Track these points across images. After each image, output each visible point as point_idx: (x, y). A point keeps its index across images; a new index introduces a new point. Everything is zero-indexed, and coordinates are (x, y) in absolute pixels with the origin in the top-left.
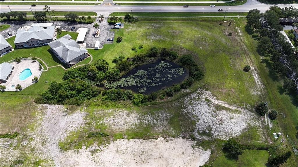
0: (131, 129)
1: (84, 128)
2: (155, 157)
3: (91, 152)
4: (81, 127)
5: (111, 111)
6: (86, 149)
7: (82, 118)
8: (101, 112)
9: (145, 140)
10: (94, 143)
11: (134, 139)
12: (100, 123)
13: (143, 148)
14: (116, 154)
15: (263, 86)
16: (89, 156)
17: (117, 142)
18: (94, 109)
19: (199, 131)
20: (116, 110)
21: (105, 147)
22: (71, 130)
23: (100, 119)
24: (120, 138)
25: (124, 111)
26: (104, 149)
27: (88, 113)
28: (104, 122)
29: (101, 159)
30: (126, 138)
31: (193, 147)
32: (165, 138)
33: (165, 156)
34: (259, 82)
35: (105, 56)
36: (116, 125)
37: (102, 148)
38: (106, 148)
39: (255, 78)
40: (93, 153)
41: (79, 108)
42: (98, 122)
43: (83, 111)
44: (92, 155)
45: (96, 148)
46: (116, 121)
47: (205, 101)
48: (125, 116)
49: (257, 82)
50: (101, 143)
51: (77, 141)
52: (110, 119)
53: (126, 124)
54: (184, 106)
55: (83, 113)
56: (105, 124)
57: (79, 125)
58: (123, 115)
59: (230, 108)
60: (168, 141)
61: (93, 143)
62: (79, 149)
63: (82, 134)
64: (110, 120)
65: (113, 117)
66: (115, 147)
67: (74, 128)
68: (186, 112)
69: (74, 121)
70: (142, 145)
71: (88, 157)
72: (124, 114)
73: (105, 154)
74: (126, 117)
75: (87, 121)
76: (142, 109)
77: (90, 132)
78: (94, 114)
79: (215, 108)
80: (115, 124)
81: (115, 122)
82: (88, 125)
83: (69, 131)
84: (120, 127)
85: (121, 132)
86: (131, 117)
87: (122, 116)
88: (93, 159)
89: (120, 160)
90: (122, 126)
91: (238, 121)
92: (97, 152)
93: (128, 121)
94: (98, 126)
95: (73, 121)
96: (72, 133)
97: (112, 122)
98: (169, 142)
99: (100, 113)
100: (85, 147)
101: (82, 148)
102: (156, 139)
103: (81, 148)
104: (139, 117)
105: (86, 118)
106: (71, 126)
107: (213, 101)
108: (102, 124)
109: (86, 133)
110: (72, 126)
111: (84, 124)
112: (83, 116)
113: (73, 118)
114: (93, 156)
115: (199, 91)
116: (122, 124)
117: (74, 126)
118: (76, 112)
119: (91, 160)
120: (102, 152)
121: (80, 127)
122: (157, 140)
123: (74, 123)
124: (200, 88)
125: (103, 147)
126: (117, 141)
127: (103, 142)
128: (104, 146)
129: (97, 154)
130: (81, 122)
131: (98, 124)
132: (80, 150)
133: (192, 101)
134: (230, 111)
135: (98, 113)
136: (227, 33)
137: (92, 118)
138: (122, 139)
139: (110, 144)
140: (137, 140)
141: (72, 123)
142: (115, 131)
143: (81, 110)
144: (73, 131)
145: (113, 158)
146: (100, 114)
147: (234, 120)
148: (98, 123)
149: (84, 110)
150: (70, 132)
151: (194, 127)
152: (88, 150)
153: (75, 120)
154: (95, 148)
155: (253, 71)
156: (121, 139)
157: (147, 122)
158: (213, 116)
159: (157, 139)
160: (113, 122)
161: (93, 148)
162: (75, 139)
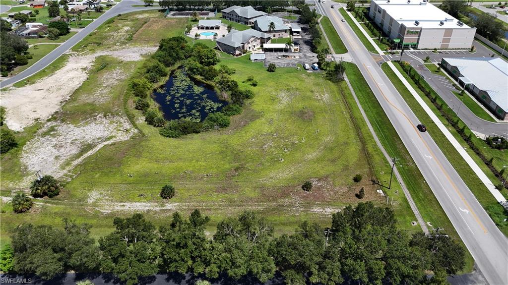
15: (107, 211)
19: (59, 126)
31: (36, 120)
34: (122, 208)
39: (138, 204)
47: (111, 135)
49: (122, 204)
54: (109, 115)
59: (80, 159)
68: (98, 117)
79: (90, 143)
91: (47, 163)
115: (132, 130)
133: (117, 123)
134: (74, 157)
136: (315, 183)
147: (52, 159)
151: (68, 122)
155: (162, 205)
158: (76, 140)
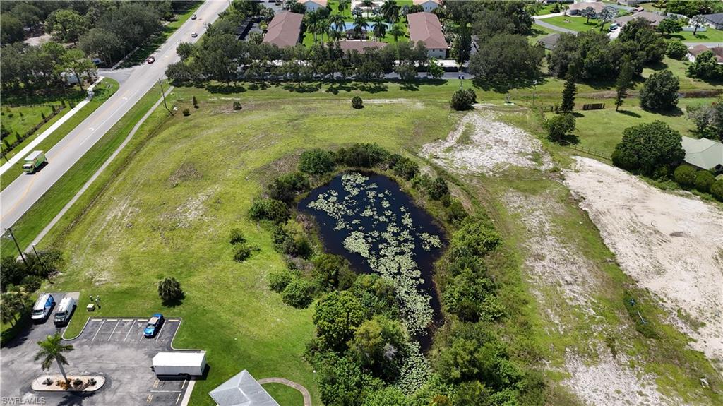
0: (581, 250)
1: (634, 353)
2: (633, 215)
3: (697, 328)
4: (632, 362)
5: (537, 293)
6: (695, 341)
7: (592, 368)
8: (552, 316)
9: (599, 229)
10: (667, 323)
11: (608, 246)
12: (593, 313)
13: (621, 231)
14: (667, 275)
16: (713, 332)
17: (634, 275)
18: (546, 334)
20: (530, 281)
21: (662, 300)
22: (658, 394)
23: (581, 316)
24: (621, 271)
25: (527, 266)
26: (669, 302)
27: (567, 349)
28: (584, 304)
29: (704, 304)
30: (611, 258)
32: (577, 201)
33: (621, 202)
35: (264, 333)
36: (584, 278)
37: (669, 305)
38: (662, 297)
39: (379, 102)
40: (696, 325)
41: (552, 384)
42: (592, 318)
43: (561, 370)
44: (703, 325)
45: (676, 318)
46: (569, 278)
48: (546, 262)
50: (655, 308)
51: (687, 365)
52: (568, 291)
53: (572, 260)
55: (570, 368)
56: (592, 303)
57: (627, 372)
58: (543, 266)
59: (462, 131)
60: (582, 197)
61: (669, 325)
62: (707, 360)
63: (656, 355)
64: (574, 292)
65: (560, 286)
66: (650, 277)
67: (643, 386)
69: (618, 392)
70: (615, 233)
71: (717, 333)
72: (538, 264)
73: (681, 296)
74: (547, 260)
75: (602, 346)
76: (509, 233)
77: (637, 333)
78: (565, 331)
80: (580, 280)
81: (576, 281)
82: (617, 343)
83: (662, 399)
84: (585, 271)
85: (599, 268)
86: (545, 252)
87: (548, 269)
88: (713, 321)
89: (679, 268)
90: (579, 267)
92: (688, 315)
93: (560, 257)
94: (606, 316)
95: (617, 396)
96: (664, 389)
97: (576, 287)
98: (584, 196)
99: (557, 317)
100: (692, 343)
101: (698, 350)
102: (588, 213)
103: (703, 353)
104: (537, 238)
105: (589, 355)
106: (641, 399)
107: (447, 145)
108: (595, 310)
109: (648, 346)
110: (640, 394)
111: (614, 357)
112: (582, 368)
113: (603, 397)
114: (705, 322)
116: (574, 268)
117: (636, 388)
118: (574, 395)
119: (718, 325)
120: (679, 305)
121: (633, 367)
122: (589, 211)
123: (623, 391)
124: (415, 154)
125: (664, 304)
126: (629, 274)
127: (652, 303)
128: (661, 302)
129: (694, 314)
130: (610, 370)
131: (598, 317)
132: (709, 355)
134: (470, 132)
135: (557, 322)
137: (586, 337)
138: (618, 265)
139: (647, 289)
140: (607, 241)
141: (627, 398)
142: (605, 280)
143: (562, 377)
144: (655, 386)
145: (681, 280)
146: (560, 315)
147: (491, 131)
148: (595, 318)
149: (559, 365)
150: (665, 397)
152: (695, 336)
153: (612, 391)
154: (679, 321)
156: (621, 268)
157: (547, 226)
159: (586, 213)
160: (578, 285)
161: (680, 324)
162: (684, 376)
